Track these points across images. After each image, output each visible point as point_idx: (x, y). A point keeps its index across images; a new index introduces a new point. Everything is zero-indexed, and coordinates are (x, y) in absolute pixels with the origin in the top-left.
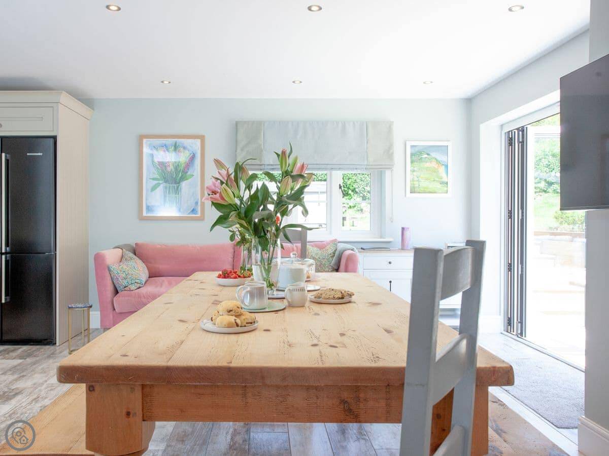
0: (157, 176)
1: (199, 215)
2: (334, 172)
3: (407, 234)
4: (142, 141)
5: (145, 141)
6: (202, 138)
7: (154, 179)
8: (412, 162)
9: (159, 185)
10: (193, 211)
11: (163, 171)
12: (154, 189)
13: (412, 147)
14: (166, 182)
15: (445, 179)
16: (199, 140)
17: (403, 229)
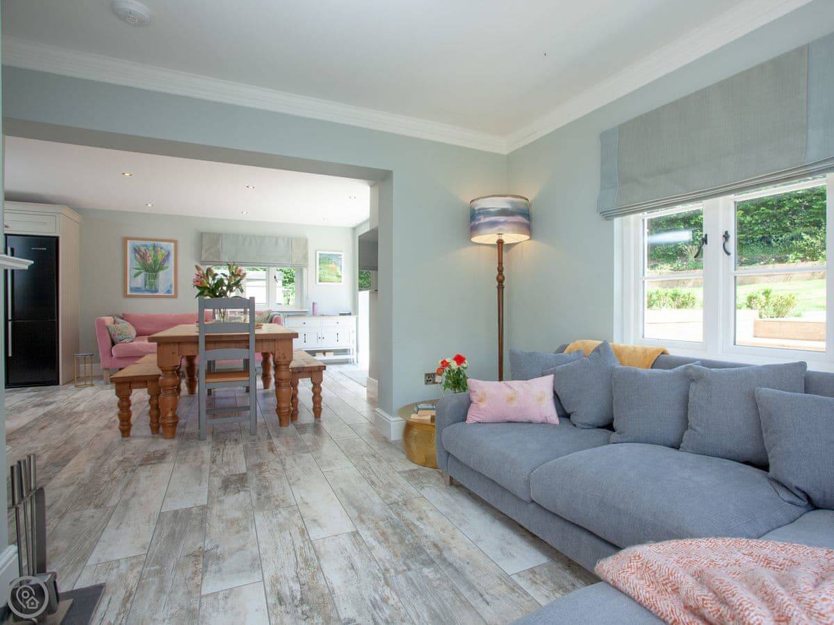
0: (138, 267)
1: (173, 294)
2: (271, 268)
3: (316, 306)
4: (126, 243)
5: (128, 241)
6: (175, 242)
7: (136, 269)
8: (320, 263)
9: (141, 272)
10: (168, 292)
11: (144, 263)
12: (136, 275)
13: (320, 254)
14: (146, 271)
15: (340, 274)
16: (173, 244)
17: (314, 304)
